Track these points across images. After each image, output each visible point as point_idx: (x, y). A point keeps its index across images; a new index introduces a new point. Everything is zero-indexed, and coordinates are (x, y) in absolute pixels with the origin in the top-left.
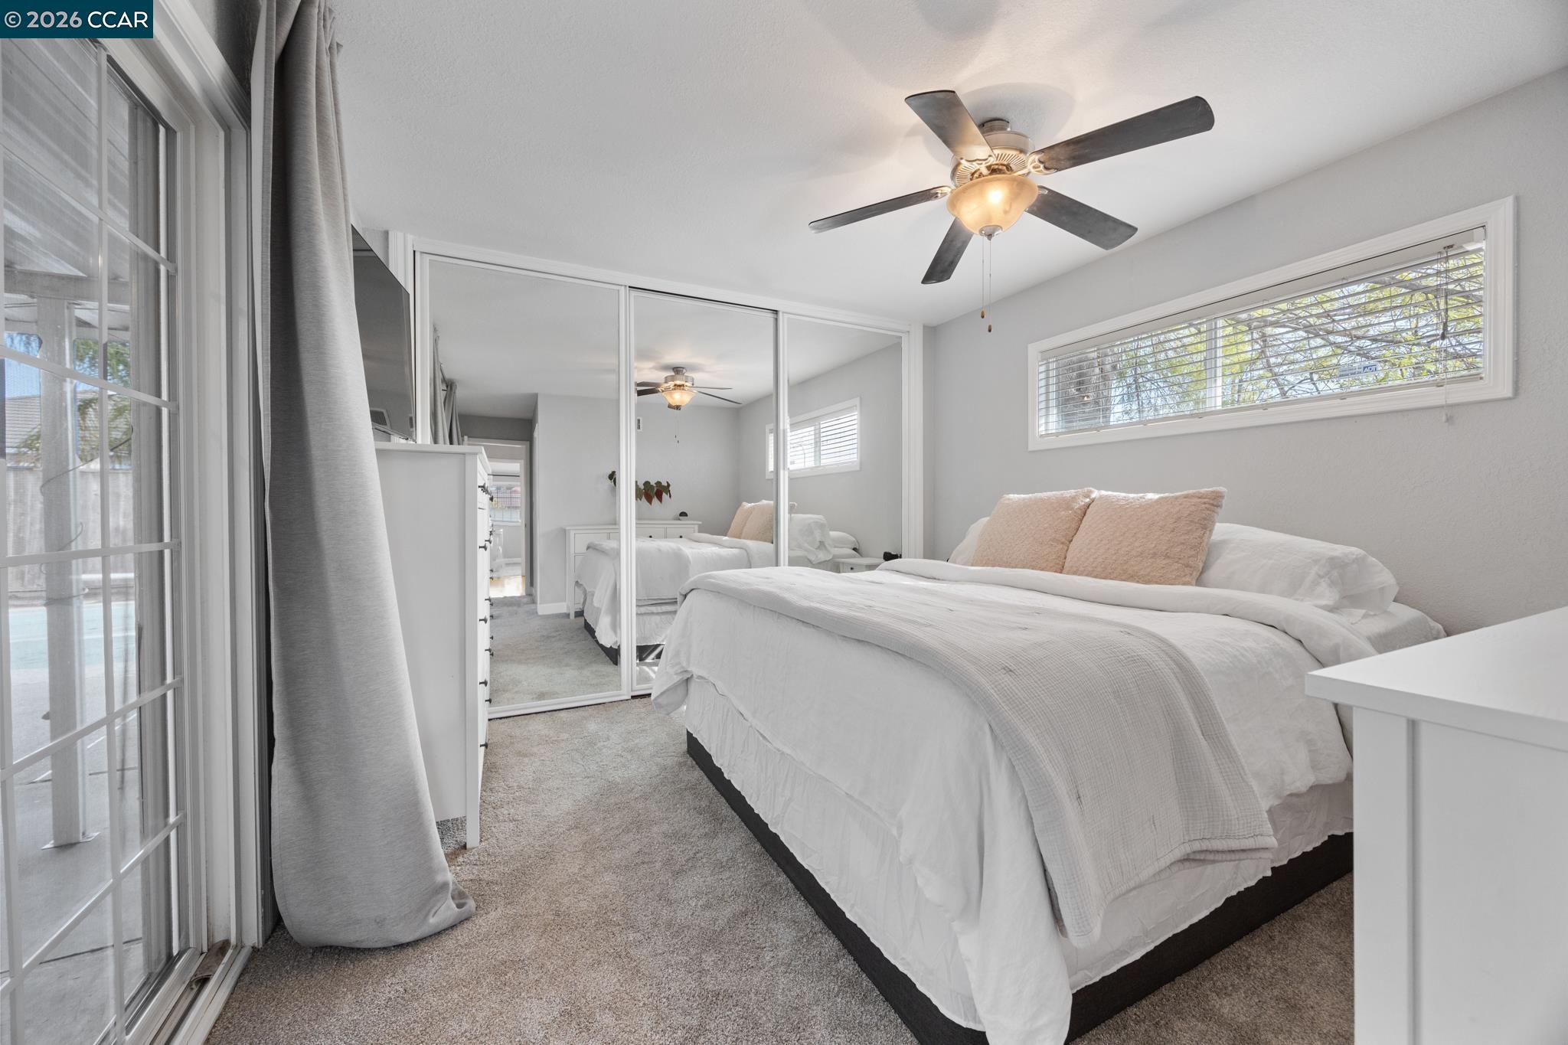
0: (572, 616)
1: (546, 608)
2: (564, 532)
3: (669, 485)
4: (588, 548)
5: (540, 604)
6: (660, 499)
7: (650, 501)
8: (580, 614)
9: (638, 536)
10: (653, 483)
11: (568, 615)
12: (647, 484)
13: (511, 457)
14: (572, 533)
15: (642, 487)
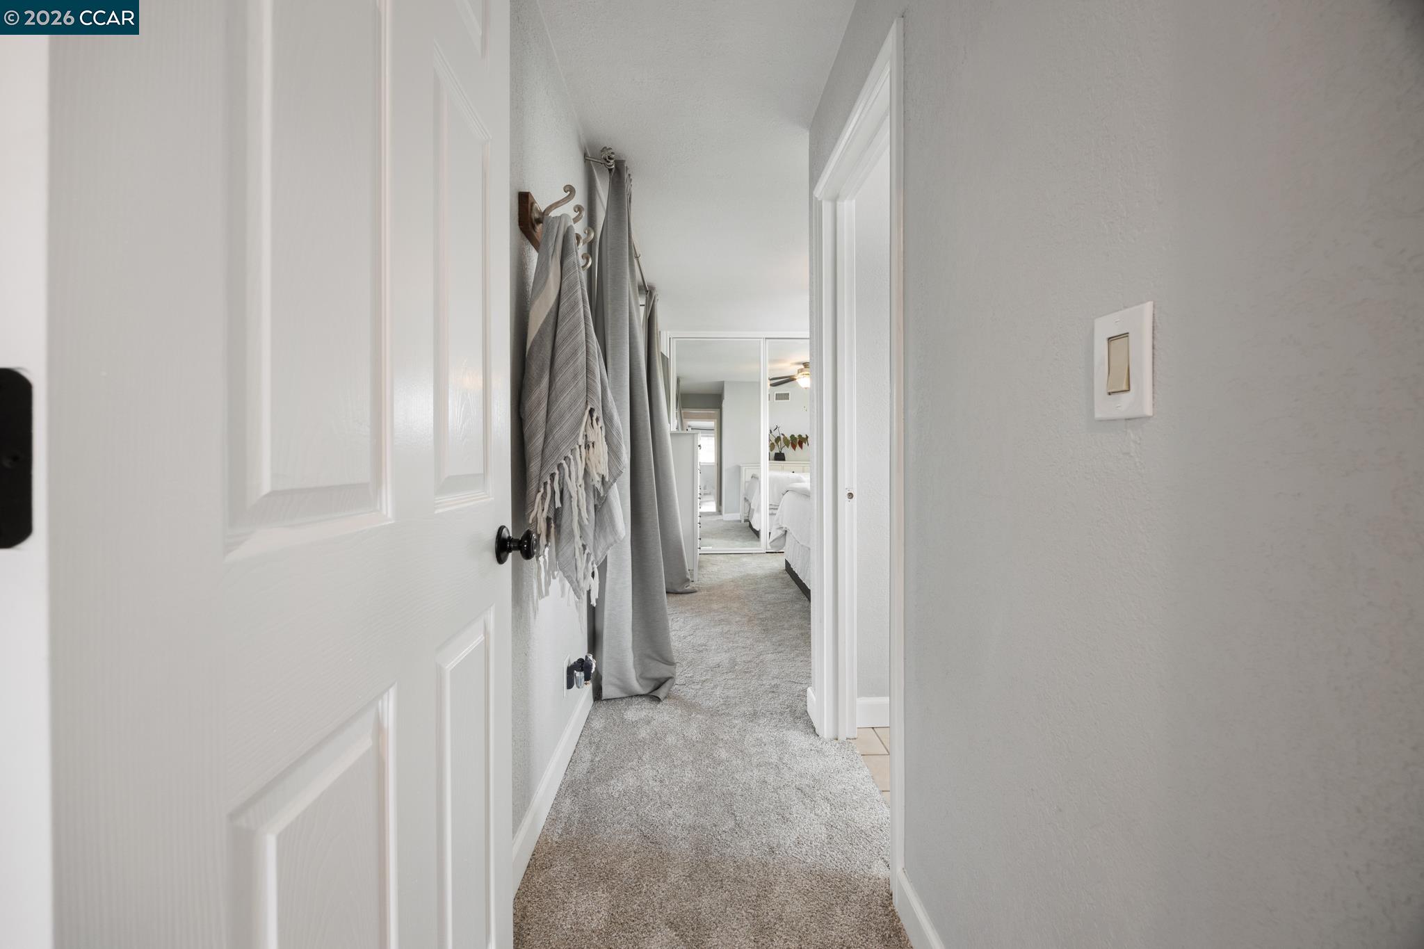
0: (743, 521)
1: (728, 517)
2: (739, 468)
3: (807, 437)
4: (752, 477)
5: (725, 513)
6: (801, 446)
7: (794, 447)
8: (747, 520)
9: (770, 470)
10: (796, 436)
11: (740, 521)
12: (792, 436)
13: (709, 418)
14: (743, 469)
15: (789, 439)
